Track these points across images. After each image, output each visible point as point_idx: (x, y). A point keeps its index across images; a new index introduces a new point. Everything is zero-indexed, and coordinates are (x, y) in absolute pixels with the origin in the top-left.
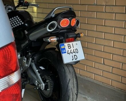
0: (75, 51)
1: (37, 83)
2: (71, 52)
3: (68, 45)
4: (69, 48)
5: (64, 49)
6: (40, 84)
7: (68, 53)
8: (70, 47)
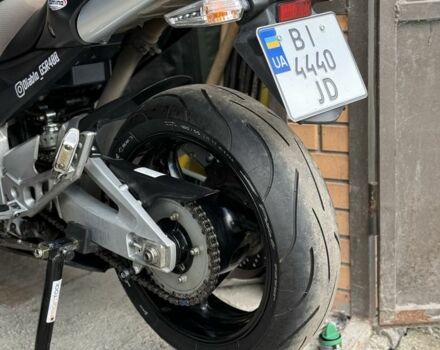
0: (322, 59)
1: (132, 246)
2: (310, 67)
3: (291, 31)
4: (298, 49)
5: (279, 51)
6: (151, 246)
7: (299, 70)
8: (299, 43)
